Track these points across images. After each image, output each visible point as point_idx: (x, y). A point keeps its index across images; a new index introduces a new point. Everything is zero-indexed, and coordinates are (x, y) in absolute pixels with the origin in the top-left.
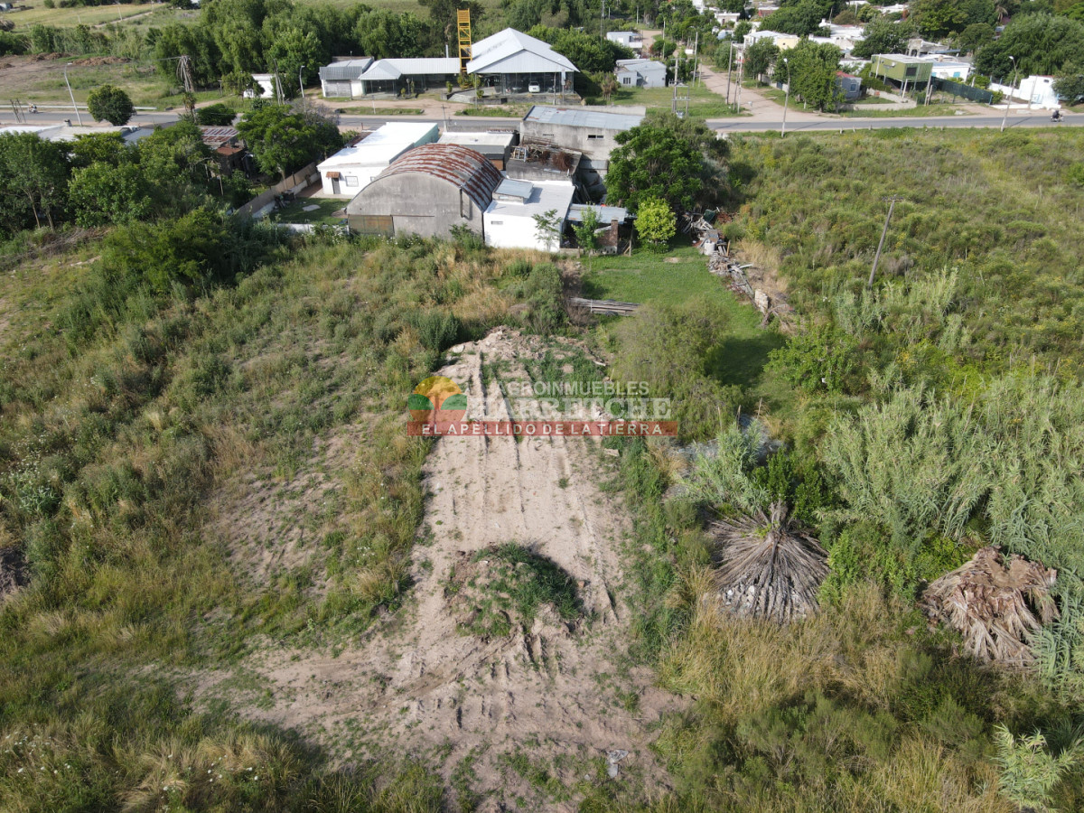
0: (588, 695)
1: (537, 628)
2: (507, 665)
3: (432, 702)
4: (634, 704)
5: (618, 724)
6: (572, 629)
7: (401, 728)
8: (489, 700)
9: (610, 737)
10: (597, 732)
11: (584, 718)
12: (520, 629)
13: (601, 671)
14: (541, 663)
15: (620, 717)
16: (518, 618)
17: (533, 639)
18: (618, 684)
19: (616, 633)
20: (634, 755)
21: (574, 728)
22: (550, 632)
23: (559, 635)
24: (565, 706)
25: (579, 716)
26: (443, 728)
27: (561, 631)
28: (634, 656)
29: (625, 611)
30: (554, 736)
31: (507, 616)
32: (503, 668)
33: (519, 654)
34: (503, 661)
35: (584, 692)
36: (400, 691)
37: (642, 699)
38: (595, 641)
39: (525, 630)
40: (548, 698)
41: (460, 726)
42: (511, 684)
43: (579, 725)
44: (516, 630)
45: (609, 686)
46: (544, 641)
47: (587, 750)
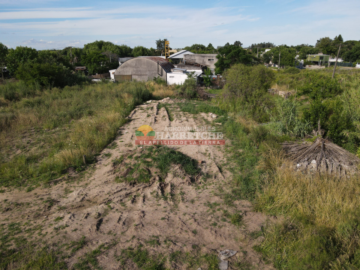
0: (202, 214)
1: (169, 179)
2: (144, 197)
3: (83, 215)
4: (238, 220)
5: (227, 232)
6: (193, 180)
7: (50, 230)
8: (125, 215)
9: (220, 241)
10: (209, 236)
11: (198, 228)
12: (157, 178)
13: (212, 202)
14: (169, 196)
15: (228, 228)
16: (156, 173)
17: (166, 185)
18: (225, 209)
19: (223, 183)
20: (242, 254)
21: (190, 234)
22: (177, 181)
23: (183, 183)
24: (184, 221)
25: (194, 226)
26: (84, 230)
27: (185, 181)
28: (236, 194)
29: (229, 174)
30: (173, 239)
31: (149, 171)
32: (141, 198)
33: (154, 192)
34: (142, 195)
35: (199, 213)
36: (61, 209)
37: (245, 218)
38: (208, 187)
39: (160, 179)
40: (171, 215)
41: (98, 229)
42: (145, 207)
43: (195, 232)
44: (155, 179)
45: (219, 210)
46: (172, 186)
47: (200, 249)
